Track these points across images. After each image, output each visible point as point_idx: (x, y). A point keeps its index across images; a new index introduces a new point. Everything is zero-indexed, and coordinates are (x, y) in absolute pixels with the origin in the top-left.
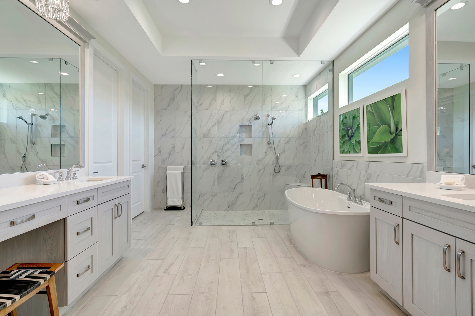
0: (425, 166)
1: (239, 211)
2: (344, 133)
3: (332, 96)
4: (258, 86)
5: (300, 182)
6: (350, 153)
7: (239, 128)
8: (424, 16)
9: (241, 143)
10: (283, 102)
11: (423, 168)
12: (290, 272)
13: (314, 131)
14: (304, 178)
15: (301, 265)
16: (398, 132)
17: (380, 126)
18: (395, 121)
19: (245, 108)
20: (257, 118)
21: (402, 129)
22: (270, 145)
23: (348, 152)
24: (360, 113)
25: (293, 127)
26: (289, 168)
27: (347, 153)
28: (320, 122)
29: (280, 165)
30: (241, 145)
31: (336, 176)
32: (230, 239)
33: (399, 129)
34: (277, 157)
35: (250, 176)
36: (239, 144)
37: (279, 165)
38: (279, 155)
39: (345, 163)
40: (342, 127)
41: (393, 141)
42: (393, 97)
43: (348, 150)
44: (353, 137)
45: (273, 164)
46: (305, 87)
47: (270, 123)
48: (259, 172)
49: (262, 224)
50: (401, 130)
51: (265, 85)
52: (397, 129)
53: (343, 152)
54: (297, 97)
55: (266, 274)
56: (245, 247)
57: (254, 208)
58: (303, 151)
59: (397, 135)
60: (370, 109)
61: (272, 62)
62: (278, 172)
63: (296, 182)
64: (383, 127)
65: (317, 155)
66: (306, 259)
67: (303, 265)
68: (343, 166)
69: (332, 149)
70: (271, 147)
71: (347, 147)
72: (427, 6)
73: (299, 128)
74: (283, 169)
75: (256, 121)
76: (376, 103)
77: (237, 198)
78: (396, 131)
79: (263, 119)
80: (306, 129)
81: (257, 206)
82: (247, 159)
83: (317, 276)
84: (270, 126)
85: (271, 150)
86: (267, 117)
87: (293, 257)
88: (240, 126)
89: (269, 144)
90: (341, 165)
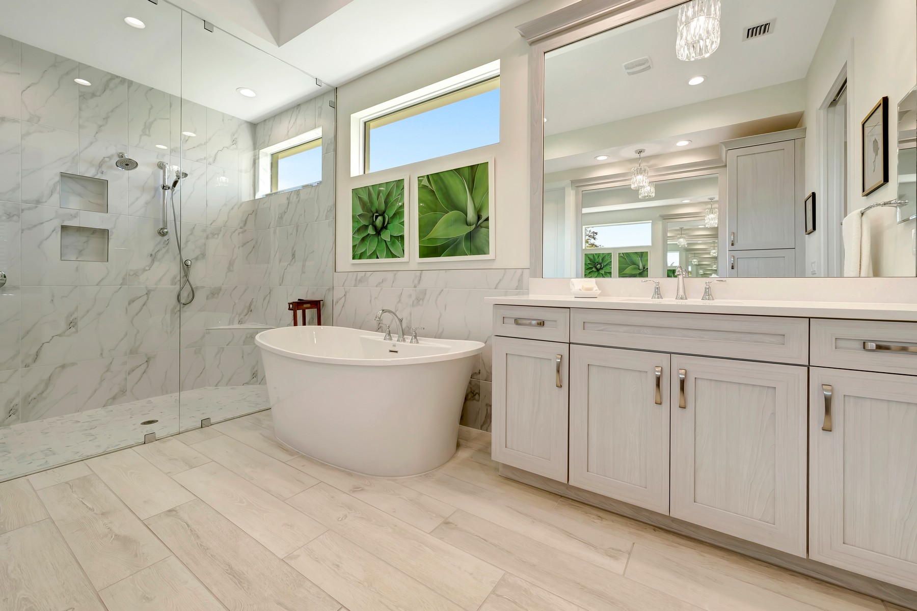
0: (527, 272)
1: (57, 418)
2: (363, 222)
3: (332, 154)
4: (131, 83)
5: (240, 322)
6: (377, 258)
7: (58, 178)
8: (526, 57)
9: (66, 223)
10: (201, 144)
11: (522, 275)
12: (346, 517)
13: (281, 218)
14: (250, 312)
15: (354, 491)
16: (481, 221)
17: (447, 212)
18: (477, 206)
19: (80, 127)
20: (127, 165)
21: (488, 217)
22: (166, 238)
23: (374, 255)
24: (403, 188)
25: (225, 205)
26: (215, 293)
27: (370, 257)
28: (299, 201)
29: (193, 286)
30: (64, 228)
31: (341, 302)
32: (92, 510)
33: (484, 218)
34: (186, 267)
35: (100, 314)
36: (57, 223)
37: (192, 288)
38: (190, 262)
39: (365, 276)
40: (360, 211)
41: (470, 237)
42: (472, 168)
43: (374, 252)
44: (386, 229)
45: (173, 283)
46: (254, 126)
47: (169, 183)
48: (129, 304)
49: (176, 431)
50: (487, 219)
51: (152, 89)
52: (479, 218)
53: (357, 255)
54: (234, 142)
55: (299, 556)
56: (170, 511)
57: (114, 398)
58: (247, 257)
59: (478, 227)
60: (425, 182)
61: (208, 27)
62: (188, 301)
63: (231, 322)
64: (453, 214)
65: (289, 264)
66: (348, 471)
67: (356, 489)
68: (358, 282)
69: (330, 252)
70: (167, 243)
71: (372, 246)
72: (532, 43)
73: (239, 208)
74: (200, 296)
75: (121, 171)
76: (440, 174)
77: (49, 382)
78: (478, 221)
79: (144, 171)
80: (254, 214)
81: (123, 392)
82: (93, 269)
83: (399, 497)
84: (168, 192)
85: (167, 251)
86: (156, 168)
87: (321, 482)
88: (63, 176)
89: (162, 233)
90: (356, 280)
